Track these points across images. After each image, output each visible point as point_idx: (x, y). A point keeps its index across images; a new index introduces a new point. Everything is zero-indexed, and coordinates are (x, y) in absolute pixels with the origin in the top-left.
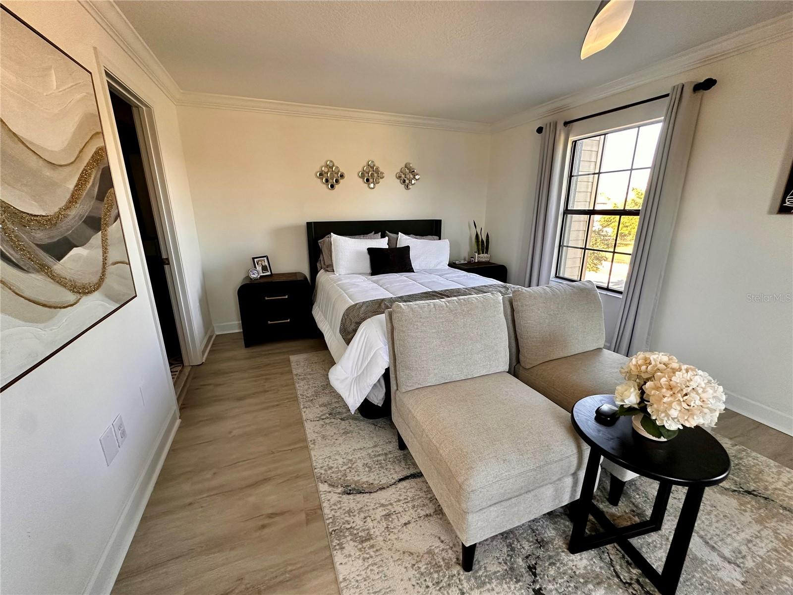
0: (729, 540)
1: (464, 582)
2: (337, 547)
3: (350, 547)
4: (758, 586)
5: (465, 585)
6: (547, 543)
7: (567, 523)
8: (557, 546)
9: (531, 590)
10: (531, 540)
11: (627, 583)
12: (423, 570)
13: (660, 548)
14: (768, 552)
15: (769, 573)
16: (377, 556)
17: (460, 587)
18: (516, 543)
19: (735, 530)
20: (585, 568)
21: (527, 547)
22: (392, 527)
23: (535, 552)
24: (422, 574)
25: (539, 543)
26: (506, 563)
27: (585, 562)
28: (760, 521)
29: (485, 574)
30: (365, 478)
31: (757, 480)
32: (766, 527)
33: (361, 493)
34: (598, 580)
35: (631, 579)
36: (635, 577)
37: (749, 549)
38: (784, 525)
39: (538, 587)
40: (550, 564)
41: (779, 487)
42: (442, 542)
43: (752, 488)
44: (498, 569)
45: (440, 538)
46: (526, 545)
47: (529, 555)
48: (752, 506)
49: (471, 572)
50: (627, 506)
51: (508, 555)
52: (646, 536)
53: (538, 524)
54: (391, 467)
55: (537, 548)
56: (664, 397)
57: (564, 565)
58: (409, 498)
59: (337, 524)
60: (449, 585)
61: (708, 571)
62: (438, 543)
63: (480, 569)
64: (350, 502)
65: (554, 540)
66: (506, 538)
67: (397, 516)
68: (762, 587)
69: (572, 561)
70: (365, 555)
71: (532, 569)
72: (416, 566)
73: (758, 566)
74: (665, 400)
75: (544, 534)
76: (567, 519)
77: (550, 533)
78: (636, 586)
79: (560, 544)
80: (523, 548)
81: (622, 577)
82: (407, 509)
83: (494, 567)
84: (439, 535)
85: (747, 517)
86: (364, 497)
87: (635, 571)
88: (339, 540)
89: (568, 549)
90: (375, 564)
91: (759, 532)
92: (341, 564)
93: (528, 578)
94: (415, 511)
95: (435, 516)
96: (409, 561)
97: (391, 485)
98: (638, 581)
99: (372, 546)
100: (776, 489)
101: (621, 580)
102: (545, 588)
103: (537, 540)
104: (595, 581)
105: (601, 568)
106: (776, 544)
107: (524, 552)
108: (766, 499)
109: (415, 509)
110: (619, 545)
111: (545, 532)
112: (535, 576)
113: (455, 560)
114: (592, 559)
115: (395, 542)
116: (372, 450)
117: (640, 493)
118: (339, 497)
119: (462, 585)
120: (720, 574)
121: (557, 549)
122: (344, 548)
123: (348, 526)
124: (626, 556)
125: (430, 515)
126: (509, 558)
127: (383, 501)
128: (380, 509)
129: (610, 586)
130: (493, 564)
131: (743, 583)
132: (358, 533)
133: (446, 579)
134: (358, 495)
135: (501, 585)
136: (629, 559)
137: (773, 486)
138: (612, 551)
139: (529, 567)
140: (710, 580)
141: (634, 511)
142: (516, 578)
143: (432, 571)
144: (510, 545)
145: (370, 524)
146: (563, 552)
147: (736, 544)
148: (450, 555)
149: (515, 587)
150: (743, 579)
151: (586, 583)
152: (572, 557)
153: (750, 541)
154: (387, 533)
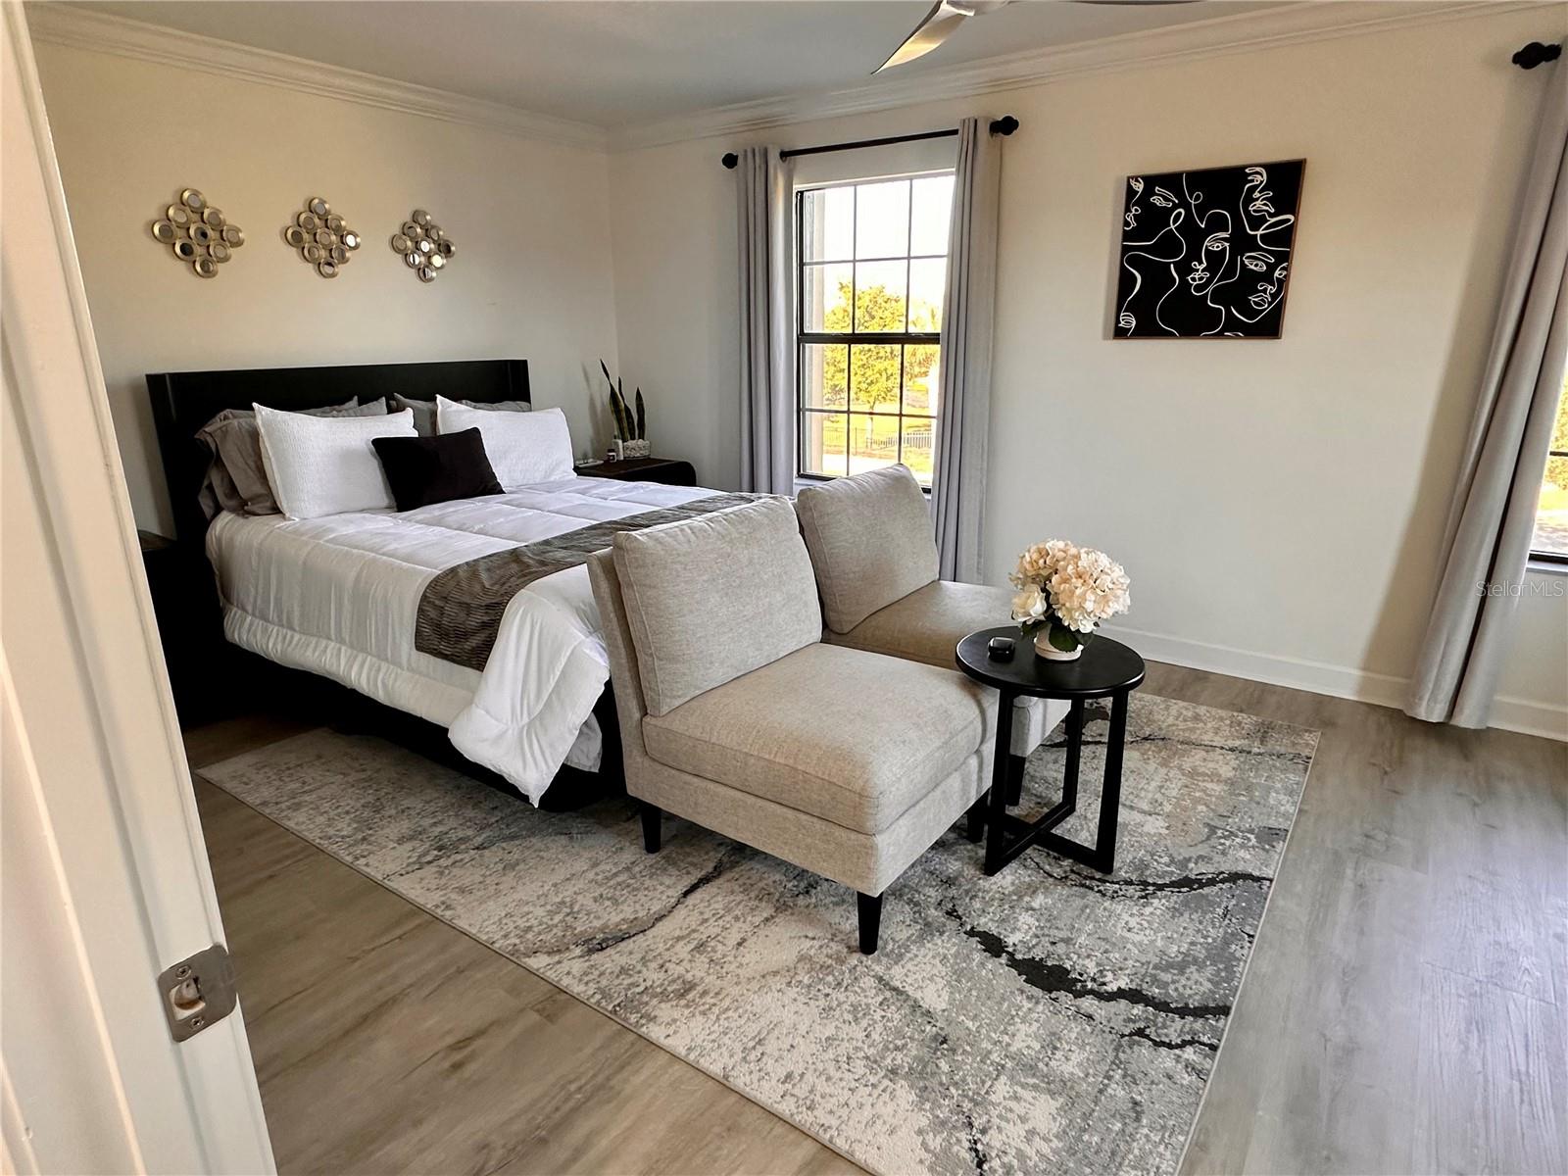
0: (1143, 794)
1: (874, 966)
2: (643, 1021)
3: (665, 1011)
4: (1180, 825)
5: (877, 968)
6: (956, 878)
7: (969, 847)
8: (970, 877)
9: (963, 935)
10: (934, 883)
11: (1062, 878)
12: (806, 981)
13: (1082, 830)
14: (1180, 790)
15: (1185, 809)
16: (721, 1000)
17: (873, 973)
18: (917, 896)
19: (1146, 782)
20: (1013, 884)
21: (933, 894)
22: (720, 956)
23: (947, 894)
24: (809, 986)
25: (946, 882)
26: (917, 923)
27: (1009, 878)
28: (1165, 764)
29: (897, 944)
30: (614, 917)
31: (1150, 722)
32: (1171, 767)
33: (623, 939)
34: (1032, 889)
35: (1065, 872)
36: (1068, 869)
37: (1163, 794)
38: (1185, 759)
39: (969, 928)
40: (971, 899)
41: (1170, 723)
42: (814, 939)
43: (1148, 733)
44: (910, 932)
45: (806, 937)
46: (932, 892)
47: (941, 901)
48: (1153, 751)
49: (876, 952)
50: (1029, 801)
51: (914, 913)
52: (1063, 823)
53: (934, 862)
54: (655, 883)
55: (946, 889)
56: (1076, 588)
57: (988, 892)
58: (719, 911)
59: (616, 995)
60: (856, 978)
61: (1134, 831)
62: (808, 943)
63: (886, 943)
64: (611, 960)
65: (963, 871)
66: (901, 895)
67: (718, 941)
68: (1184, 824)
69: (995, 883)
70: (702, 1008)
71: (952, 913)
72: (793, 982)
73: (1176, 806)
74: (1078, 592)
75: (947, 870)
76: (968, 842)
77: (953, 866)
78: (1073, 876)
79: (972, 872)
80: (929, 896)
81: (1055, 875)
82: (728, 926)
83: (903, 935)
84: (804, 934)
85: (1152, 766)
86: (634, 942)
87: (1067, 863)
88: (637, 1012)
89: (984, 874)
90: (728, 1009)
91: (1167, 775)
92: (669, 1036)
93: (952, 924)
94: (744, 922)
95: (780, 915)
96: (778, 983)
97: (673, 907)
98: (1072, 871)
99: (705, 993)
100: (1169, 726)
101: (1056, 878)
102: (978, 925)
103: (942, 881)
104: (1030, 892)
105: (1029, 876)
106: (1185, 780)
107: (933, 901)
108: (1163, 739)
109: (742, 919)
110: (1039, 845)
111: (947, 867)
112: (960, 918)
113: (845, 950)
114: (1016, 872)
115: (739, 971)
116: (593, 872)
117: (1038, 781)
118: (586, 961)
119: (873, 970)
120: (1146, 829)
121: (971, 879)
122: (655, 1017)
123: (641, 989)
124: (1051, 853)
125: (773, 917)
126: (917, 915)
127: (677, 933)
128: (681, 943)
129: (1047, 888)
130: (901, 931)
131: (1168, 828)
132: (665, 989)
133: (847, 975)
134: (622, 945)
135: (924, 945)
136: (1055, 854)
137: (1166, 724)
138: (1034, 855)
139: (947, 913)
140: (1139, 839)
141: (1039, 803)
142: (939, 931)
143: (821, 976)
144: (910, 901)
145: (676, 970)
146: (980, 879)
147: (1150, 795)
148: (835, 948)
149: (943, 941)
150: (1167, 825)
151: (1020, 898)
152: (993, 879)
153: (1161, 787)
154: (718, 967)
